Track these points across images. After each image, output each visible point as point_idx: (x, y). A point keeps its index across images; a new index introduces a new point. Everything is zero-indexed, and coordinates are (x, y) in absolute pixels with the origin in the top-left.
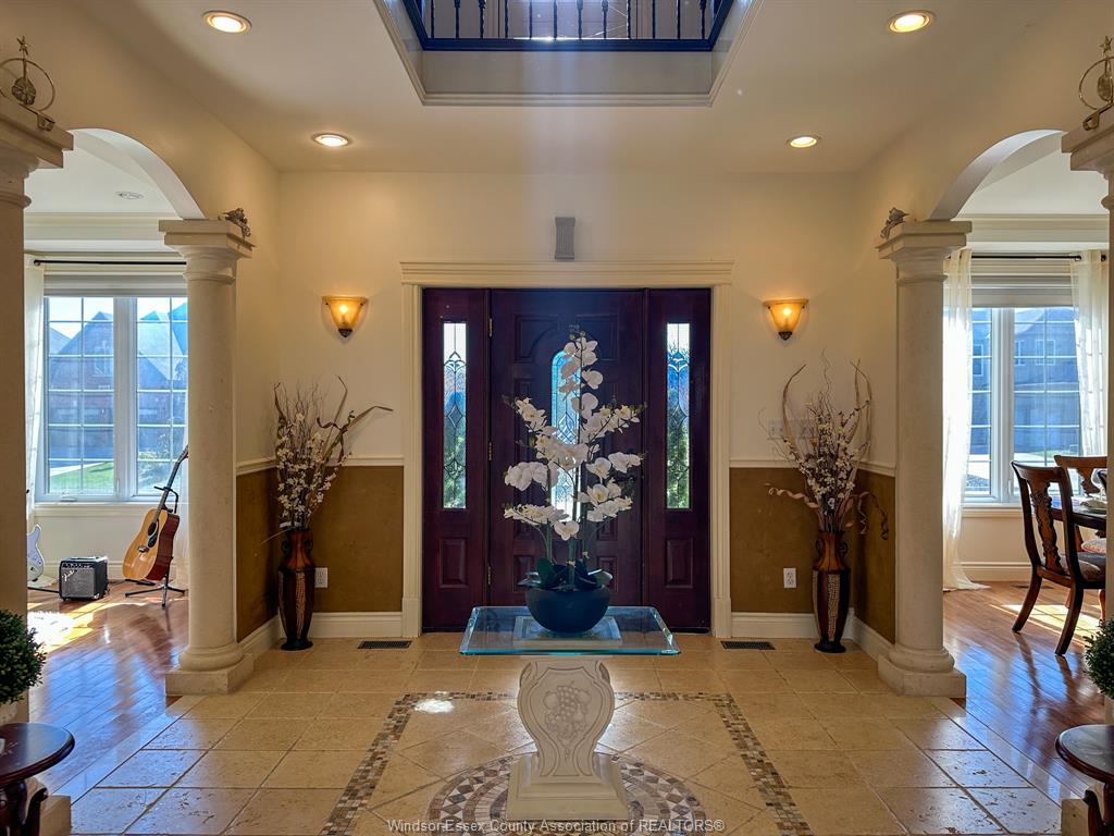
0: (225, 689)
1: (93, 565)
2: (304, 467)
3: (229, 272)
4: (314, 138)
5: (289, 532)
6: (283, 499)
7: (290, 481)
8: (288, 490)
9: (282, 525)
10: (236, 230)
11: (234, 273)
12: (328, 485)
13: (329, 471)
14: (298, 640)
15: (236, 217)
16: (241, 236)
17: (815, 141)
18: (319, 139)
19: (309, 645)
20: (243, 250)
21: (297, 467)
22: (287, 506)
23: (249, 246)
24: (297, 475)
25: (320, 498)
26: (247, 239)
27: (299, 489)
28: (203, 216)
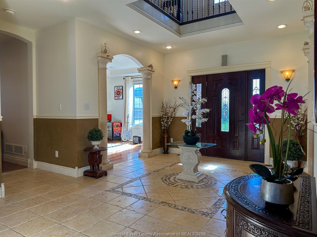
0: (147, 157)
1: (138, 137)
2: (167, 116)
3: (150, 77)
4: (165, 47)
5: (164, 129)
6: (162, 122)
7: (164, 119)
8: (163, 121)
9: (162, 128)
10: (150, 69)
11: (151, 77)
12: (171, 120)
13: (172, 117)
14: (166, 152)
15: (151, 66)
16: (151, 70)
17: (285, 26)
18: (166, 47)
19: (168, 153)
20: (152, 72)
21: (165, 116)
22: (163, 124)
23: (154, 71)
24: (165, 118)
25: (170, 123)
26: (152, 70)
27: (165, 121)
28: (143, 67)
